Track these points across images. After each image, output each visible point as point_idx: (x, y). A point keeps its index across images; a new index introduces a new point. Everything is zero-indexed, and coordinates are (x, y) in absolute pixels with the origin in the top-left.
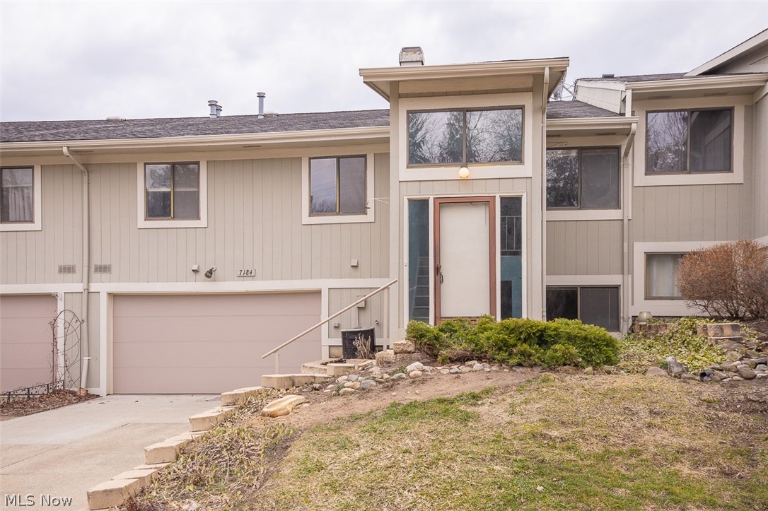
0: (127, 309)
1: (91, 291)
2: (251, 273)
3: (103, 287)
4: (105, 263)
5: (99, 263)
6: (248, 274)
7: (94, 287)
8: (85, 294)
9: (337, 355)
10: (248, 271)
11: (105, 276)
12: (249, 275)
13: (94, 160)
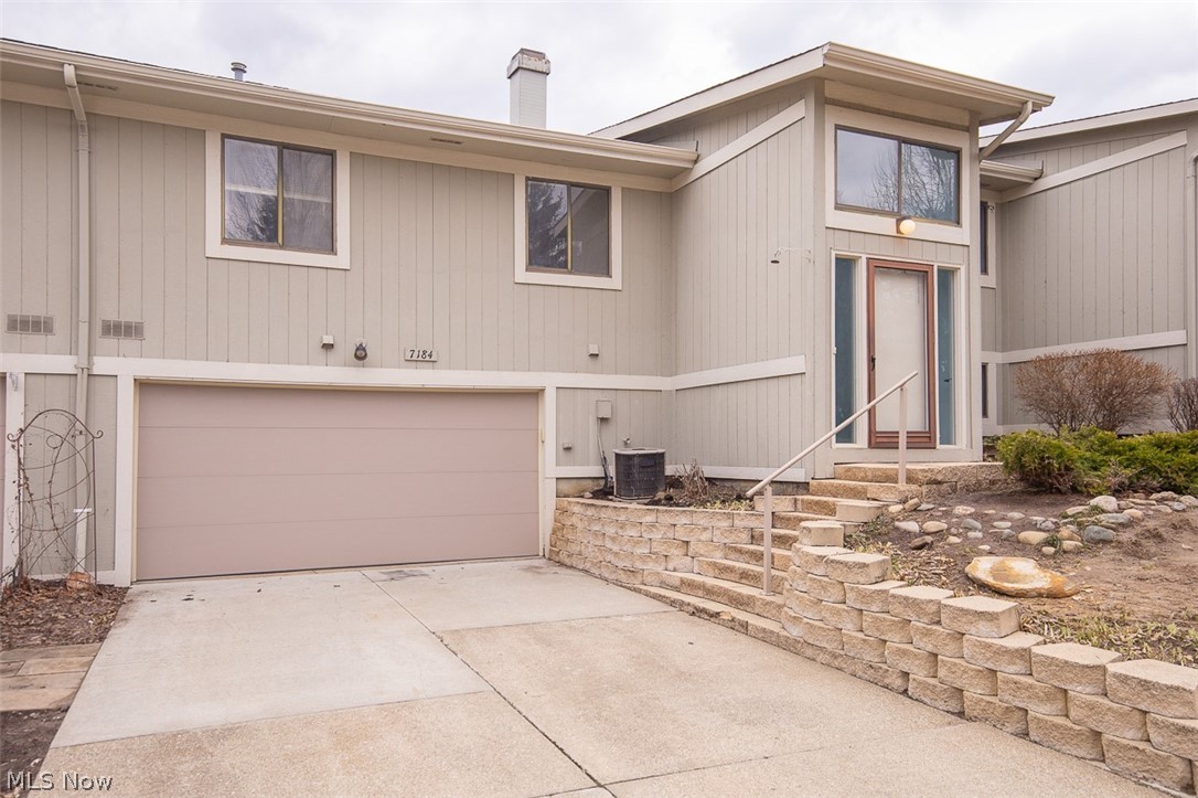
0: (172, 411)
1: (95, 371)
2: (430, 356)
3: (124, 366)
4: (129, 316)
5: (112, 317)
6: (425, 358)
7: (102, 365)
8: (82, 380)
9: (567, 492)
10: (424, 352)
11: (128, 344)
12: (428, 358)
13: (105, 106)
